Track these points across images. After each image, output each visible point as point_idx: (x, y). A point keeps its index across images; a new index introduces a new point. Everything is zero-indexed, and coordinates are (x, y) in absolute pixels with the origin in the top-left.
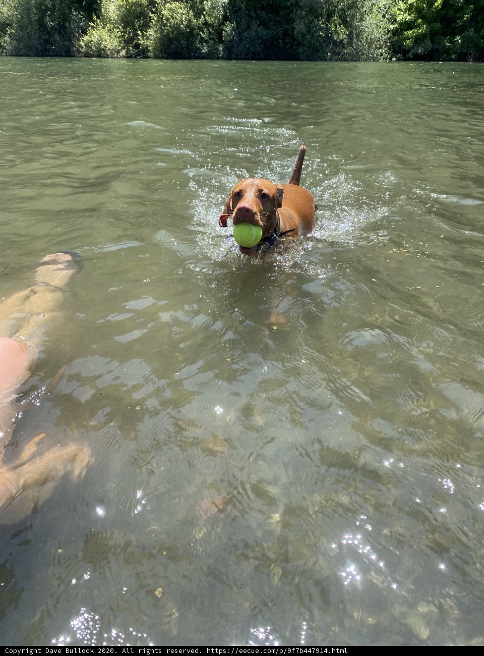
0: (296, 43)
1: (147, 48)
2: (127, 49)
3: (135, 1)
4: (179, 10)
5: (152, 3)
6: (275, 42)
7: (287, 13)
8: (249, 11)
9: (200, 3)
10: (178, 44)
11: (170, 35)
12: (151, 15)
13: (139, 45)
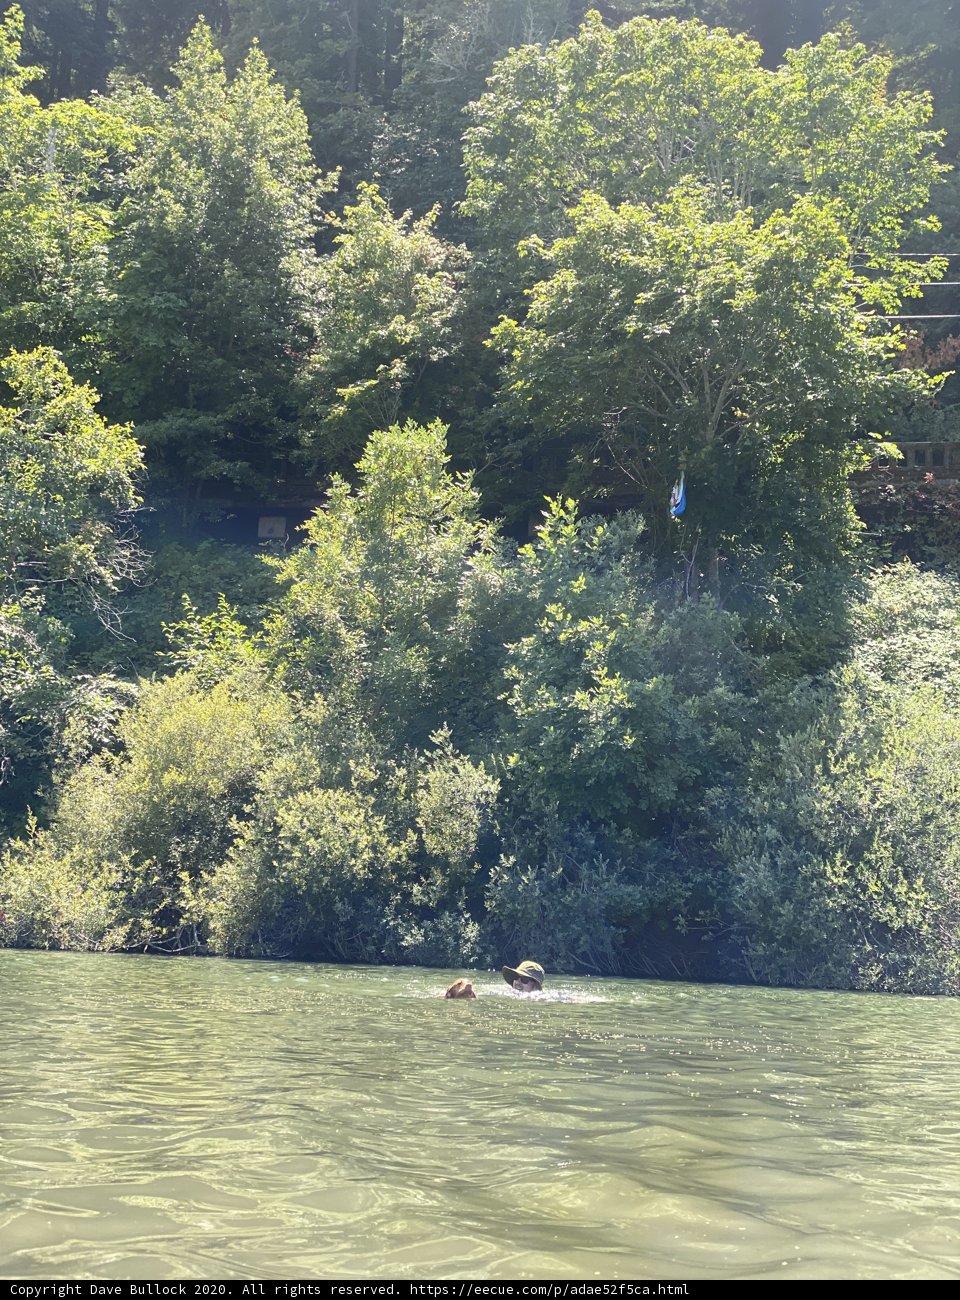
0: (735, 926)
1: (205, 920)
2: (134, 924)
3: (181, 780)
4: (338, 814)
5: (241, 791)
6: (663, 925)
7: (699, 838)
8: (573, 826)
9: (407, 797)
10: (318, 913)
11: (300, 887)
12: (233, 823)
13: (179, 913)
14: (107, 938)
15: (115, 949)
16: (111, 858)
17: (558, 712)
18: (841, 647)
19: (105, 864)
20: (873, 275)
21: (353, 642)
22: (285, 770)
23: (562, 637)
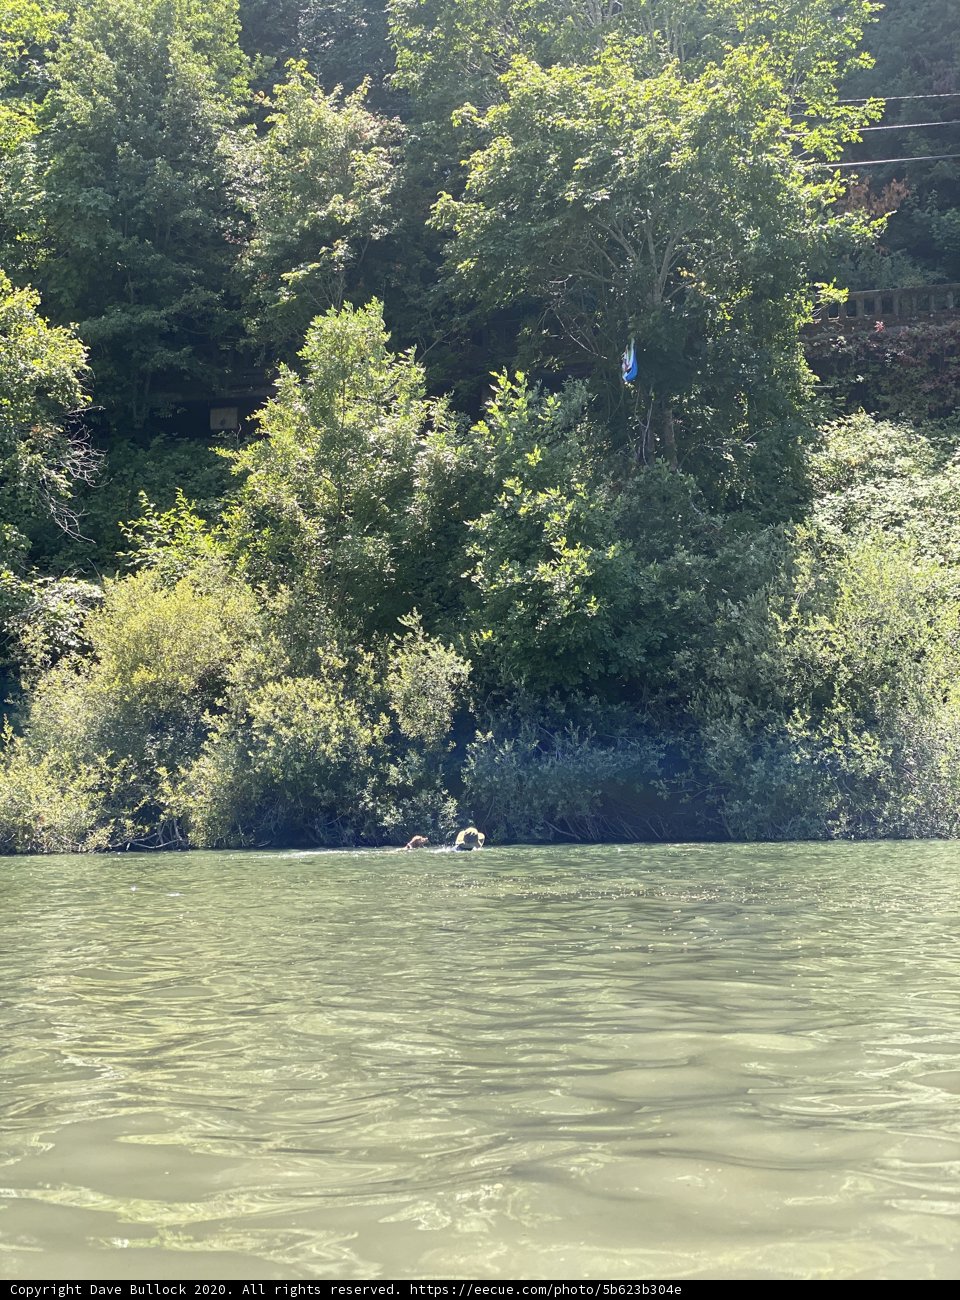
2: (115, 824)
3: (152, 678)
4: (308, 701)
5: (212, 684)
6: (639, 788)
7: (669, 702)
8: (544, 696)
9: (378, 680)
10: (297, 800)
11: (277, 776)
12: (207, 718)
13: (159, 808)
14: (91, 839)
15: (98, 849)
16: (87, 759)
17: (523, 587)
18: (800, 502)
19: (82, 766)
20: (812, 123)
21: (313, 530)
22: (254, 661)
23: (522, 511)
